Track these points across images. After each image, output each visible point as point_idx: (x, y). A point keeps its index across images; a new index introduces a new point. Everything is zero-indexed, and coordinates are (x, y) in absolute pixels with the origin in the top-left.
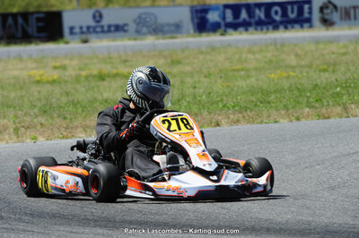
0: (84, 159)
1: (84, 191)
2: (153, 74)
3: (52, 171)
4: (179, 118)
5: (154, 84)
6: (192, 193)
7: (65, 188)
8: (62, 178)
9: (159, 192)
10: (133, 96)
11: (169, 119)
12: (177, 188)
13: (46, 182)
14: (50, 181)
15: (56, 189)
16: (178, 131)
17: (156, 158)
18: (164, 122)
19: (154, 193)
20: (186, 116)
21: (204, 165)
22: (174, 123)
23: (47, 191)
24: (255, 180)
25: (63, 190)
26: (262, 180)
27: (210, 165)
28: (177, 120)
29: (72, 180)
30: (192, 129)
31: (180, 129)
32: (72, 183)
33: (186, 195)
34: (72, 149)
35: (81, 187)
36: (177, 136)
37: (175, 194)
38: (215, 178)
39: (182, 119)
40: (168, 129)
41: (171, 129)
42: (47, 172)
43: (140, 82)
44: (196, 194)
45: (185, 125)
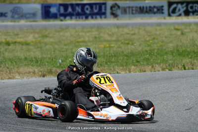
0: (50, 98)
1: (53, 116)
2: (89, 52)
3: (35, 104)
4: (105, 76)
5: (89, 58)
6: (114, 118)
7: (42, 114)
8: (41, 108)
9: (96, 117)
10: (77, 64)
11: (100, 77)
12: (106, 115)
13: (31, 110)
14: (33, 110)
15: (37, 114)
16: (105, 84)
17: (91, 98)
18: (97, 78)
19: (94, 118)
20: (109, 75)
21: (121, 103)
22: (102, 79)
23: (32, 115)
24: (146, 112)
25: (41, 115)
26: (150, 112)
27: (124, 103)
28: (104, 77)
29: (47, 109)
30: (112, 83)
31: (106, 83)
32: (46, 111)
33: (110, 119)
34: (42, 92)
35: (52, 114)
36: (105, 87)
37: (105, 118)
38: (126, 110)
39: (107, 77)
40: (100, 82)
41: (102, 82)
42: (31, 105)
43: (81, 55)
44: (116, 119)
45: (109, 80)
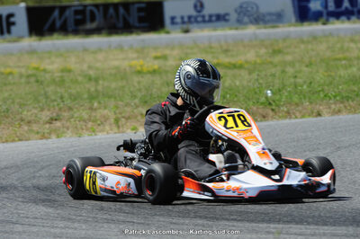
2: (203, 68)
4: (236, 114)
5: (202, 79)
10: (183, 93)
11: (225, 115)
16: (235, 129)
18: (220, 118)
20: (243, 112)
21: (265, 164)
22: (230, 119)
27: (270, 164)
28: (233, 116)
30: (250, 126)
31: (237, 126)
36: (235, 134)
39: (239, 116)
40: (225, 126)
41: (228, 126)
43: (188, 76)
45: (242, 122)
